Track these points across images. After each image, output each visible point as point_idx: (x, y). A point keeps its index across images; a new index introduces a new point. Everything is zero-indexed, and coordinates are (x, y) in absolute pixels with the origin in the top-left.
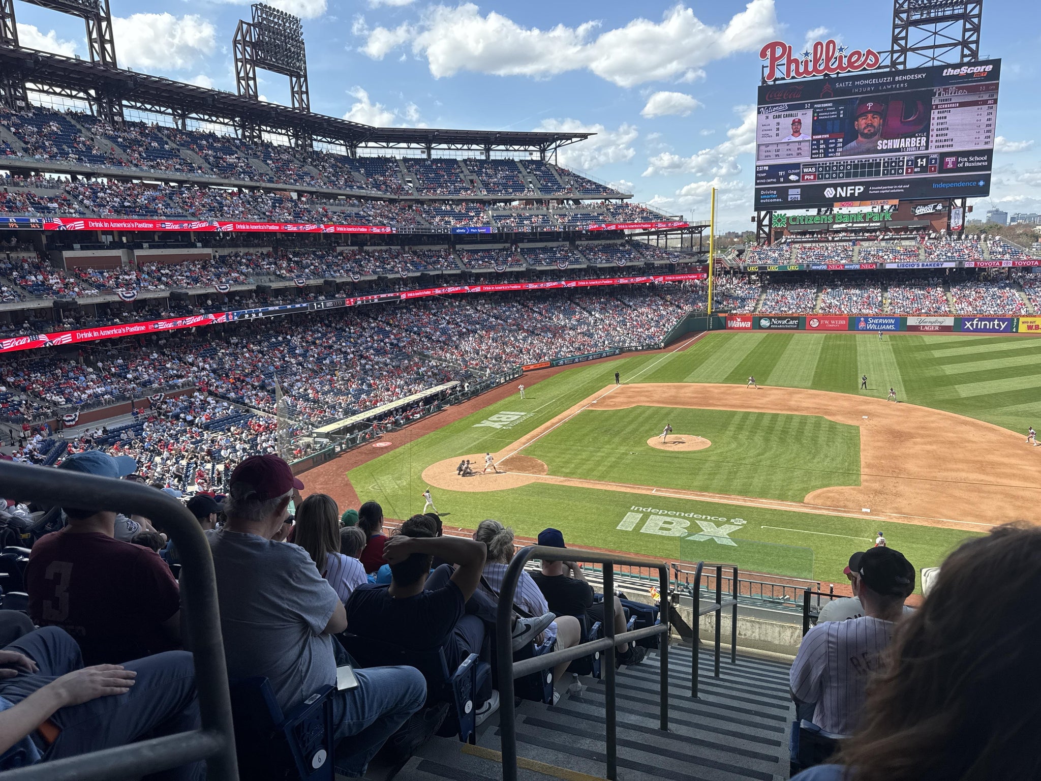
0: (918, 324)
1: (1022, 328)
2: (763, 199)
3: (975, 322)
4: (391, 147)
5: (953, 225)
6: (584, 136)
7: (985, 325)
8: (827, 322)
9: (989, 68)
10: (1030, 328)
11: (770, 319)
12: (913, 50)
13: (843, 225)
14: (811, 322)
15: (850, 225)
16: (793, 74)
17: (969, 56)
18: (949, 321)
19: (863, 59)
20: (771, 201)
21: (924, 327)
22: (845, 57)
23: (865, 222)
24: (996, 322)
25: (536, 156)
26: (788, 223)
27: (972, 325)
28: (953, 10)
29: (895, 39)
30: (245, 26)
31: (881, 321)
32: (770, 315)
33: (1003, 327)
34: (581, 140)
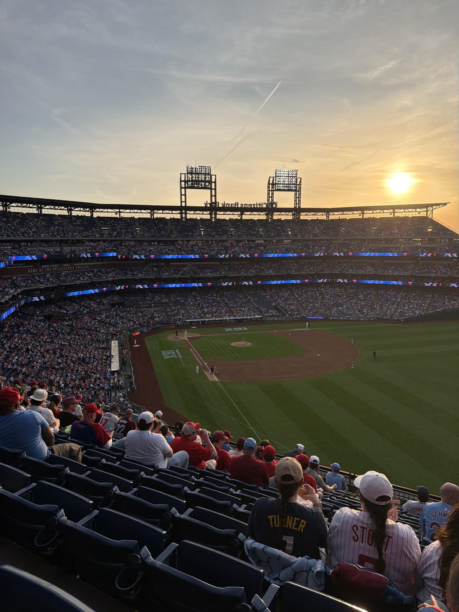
4: (345, 214)
6: (445, 204)
25: (424, 214)
30: (271, 179)
34: (442, 206)
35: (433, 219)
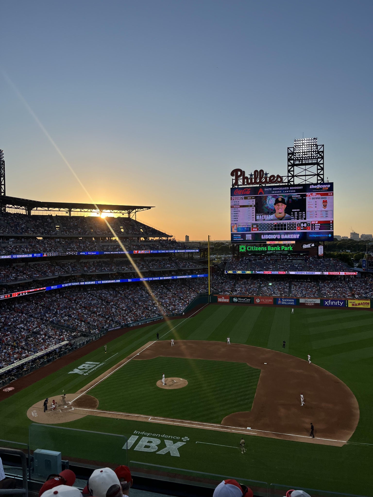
0: (304, 302)
1: (350, 305)
2: (235, 238)
3: (329, 302)
4: (50, 210)
5: (319, 253)
6: (149, 208)
7: (334, 303)
8: (263, 300)
9: (329, 186)
10: (353, 305)
11: (238, 298)
12: (296, 176)
13: (272, 252)
14: (256, 300)
15: (275, 252)
16: (246, 183)
17: (320, 180)
18: (318, 301)
19: (276, 179)
20: (238, 239)
21: (307, 303)
22: (268, 177)
23: (281, 251)
24: (338, 302)
25: (126, 216)
26: (246, 250)
27: (328, 303)
28: (312, 161)
29: (289, 171)
31: (288, 300)
32: (238, 296)
33: (341, 304)
34: (148, 209)
35: (137, 220)
